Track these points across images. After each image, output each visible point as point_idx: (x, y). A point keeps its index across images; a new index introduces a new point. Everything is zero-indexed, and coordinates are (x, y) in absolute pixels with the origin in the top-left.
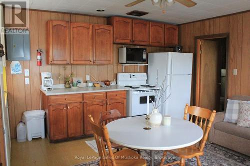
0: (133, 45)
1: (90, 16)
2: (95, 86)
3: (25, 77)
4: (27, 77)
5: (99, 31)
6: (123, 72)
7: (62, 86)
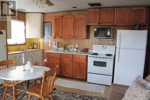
0: (100, 26)
1: (79, 10)
2: (77, 51)
3: (49, 43)
4: (50, 43)
5: (78, 19)
6: (100, 44)
7: (62, 49)
